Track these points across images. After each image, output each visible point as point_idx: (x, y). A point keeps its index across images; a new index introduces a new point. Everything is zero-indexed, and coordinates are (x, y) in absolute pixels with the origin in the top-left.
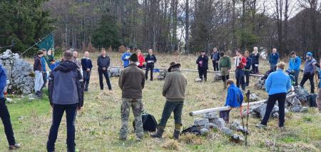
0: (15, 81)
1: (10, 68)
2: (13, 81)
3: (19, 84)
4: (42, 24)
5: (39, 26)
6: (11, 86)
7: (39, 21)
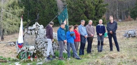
0: (39, 47)
1: (35, 36)
2: (37, 46)
3: (41, 49)
4: (99, 8)
5: (97, 9)
6: (36, 50)
7: (97, 6)
